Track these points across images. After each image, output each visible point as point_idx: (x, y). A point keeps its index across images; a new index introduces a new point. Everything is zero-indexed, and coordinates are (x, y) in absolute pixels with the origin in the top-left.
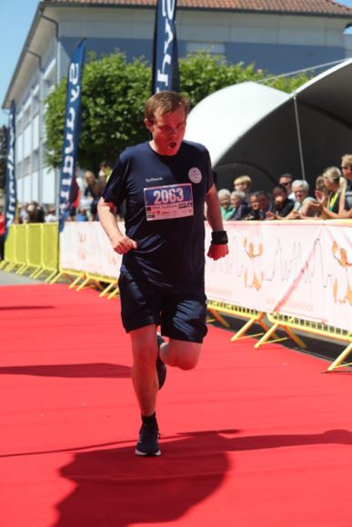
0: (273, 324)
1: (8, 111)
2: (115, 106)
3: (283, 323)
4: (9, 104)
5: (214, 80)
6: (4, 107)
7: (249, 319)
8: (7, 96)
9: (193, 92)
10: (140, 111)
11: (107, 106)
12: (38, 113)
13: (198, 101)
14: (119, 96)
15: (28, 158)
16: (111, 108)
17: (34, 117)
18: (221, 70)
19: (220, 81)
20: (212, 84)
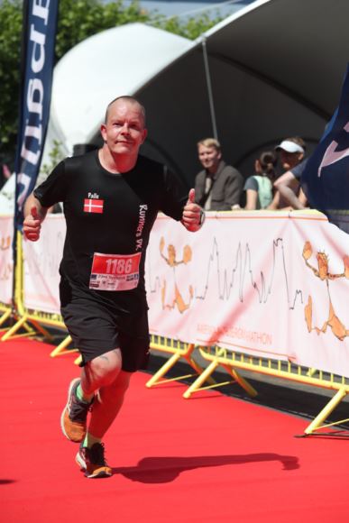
0: (210, 362)
3: (225, 360)
5: (85, 21)
7: (172, 354)
13: (66, 49)
18: (95, 8)
19: (93, 22)
20: (83, 27)
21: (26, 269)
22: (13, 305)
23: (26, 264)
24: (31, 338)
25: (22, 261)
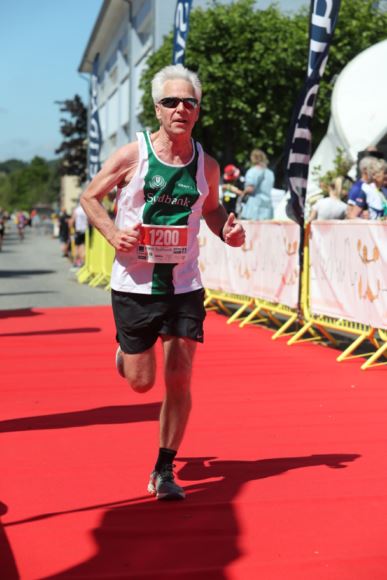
1: (87, 75)
2: (234, 66)
4: (87, 66)
5: (368, 29)
6: (81, 70)
8: (86, 55)
9: (340, 44)
10: (268, 71)
11: (224, 66)
12: (128, 77)
13: (350, 57)
14: (242, 51)
15: (114, 136)
16: (229, 68)
17: (123, 82)
21: (313, 274)
22: (299, 309)
23: (312, 270)
24: (316, 343)
25: (309, 266)
